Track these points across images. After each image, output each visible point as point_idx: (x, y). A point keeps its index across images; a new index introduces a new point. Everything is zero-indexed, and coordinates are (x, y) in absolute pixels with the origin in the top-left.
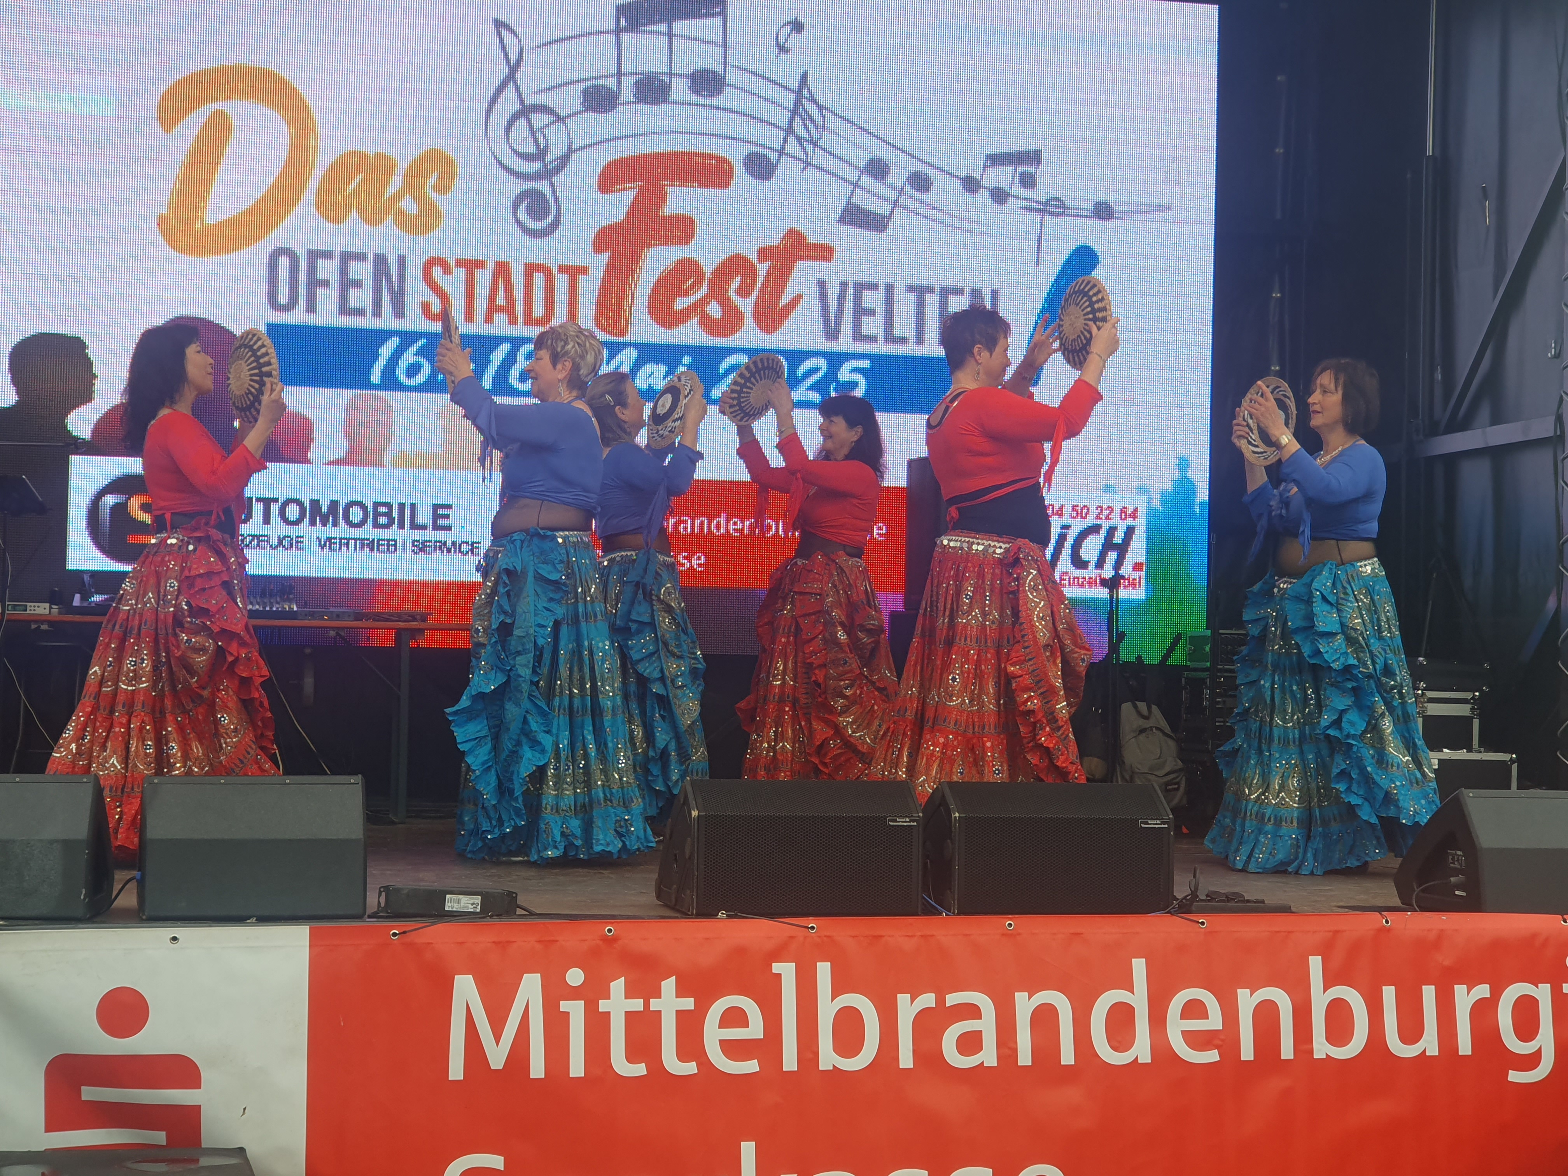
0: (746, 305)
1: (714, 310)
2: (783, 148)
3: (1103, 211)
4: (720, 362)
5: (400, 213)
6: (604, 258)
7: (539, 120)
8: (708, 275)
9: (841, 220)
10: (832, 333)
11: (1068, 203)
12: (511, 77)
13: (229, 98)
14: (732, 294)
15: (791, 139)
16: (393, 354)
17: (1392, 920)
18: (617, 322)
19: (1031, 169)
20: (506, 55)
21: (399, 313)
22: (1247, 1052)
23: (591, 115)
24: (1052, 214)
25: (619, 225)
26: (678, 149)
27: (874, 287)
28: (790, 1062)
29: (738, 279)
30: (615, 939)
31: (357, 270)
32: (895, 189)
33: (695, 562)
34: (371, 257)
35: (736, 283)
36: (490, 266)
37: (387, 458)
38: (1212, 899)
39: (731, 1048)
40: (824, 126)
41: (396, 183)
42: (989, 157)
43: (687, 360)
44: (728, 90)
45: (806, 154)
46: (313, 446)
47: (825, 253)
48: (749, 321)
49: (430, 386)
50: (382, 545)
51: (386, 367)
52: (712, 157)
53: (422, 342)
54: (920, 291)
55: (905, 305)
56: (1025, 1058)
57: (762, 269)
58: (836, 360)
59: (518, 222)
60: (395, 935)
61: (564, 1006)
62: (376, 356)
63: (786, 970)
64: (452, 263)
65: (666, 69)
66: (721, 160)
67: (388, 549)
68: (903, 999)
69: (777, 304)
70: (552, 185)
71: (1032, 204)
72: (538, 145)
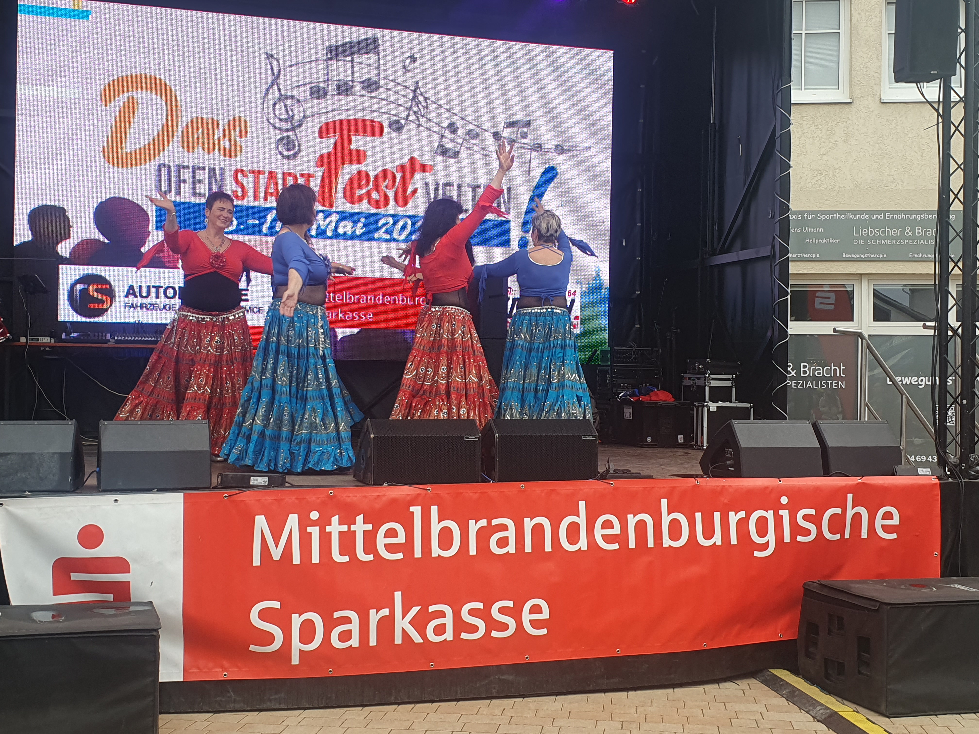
0: (391, 194)
1: (376, 196)
2: (407, 117)
3: (559, 150)
4: (379, 221)
5: (221, 147)
6: (322, 169)
7: (289, 102)
8: (372, 178)
9: (436, 152)
11: (542, 146)
12: (275, 82)
13: (136, 90)
14: (384, 188)
15: (411, 113)
17: (699, 481)
18: (328, 201)
19: (525, 130)
20: (273, 71)
22: (632, 544)
23: (315, 100)
24: (535, 151)
25: (329, 153)
26: (357, 117)
27: (452, 185)
28: (418, 554)
30: (334, 496)
31: (200, 175)
32: (461, 138)
33: (368, 316)
34: (207, 168)
35: (386, 182)
36: (266, 173)
38: (616, 473)
39: (389, 548)
40: (427, 107)
41: (219, 133)
42: (505, 123)
43: (362, 220)
44: (381, 89)
47: (428, 169)
48: (392, 201)
52: (372, 121)
54: (474, 187)
55: (466, 193)
56: (528, 549)
57: (399, 175)
59: (280, 152)
60: (226, 497)
61: (309, 529)
63: (416, 510)
64: (248, 172)
65: (351, 79)
66: (378, 123)
68: (472, 522)
69: (406, 193)
70: (296, 135)
71: (526, 146)
72: (288, 115)
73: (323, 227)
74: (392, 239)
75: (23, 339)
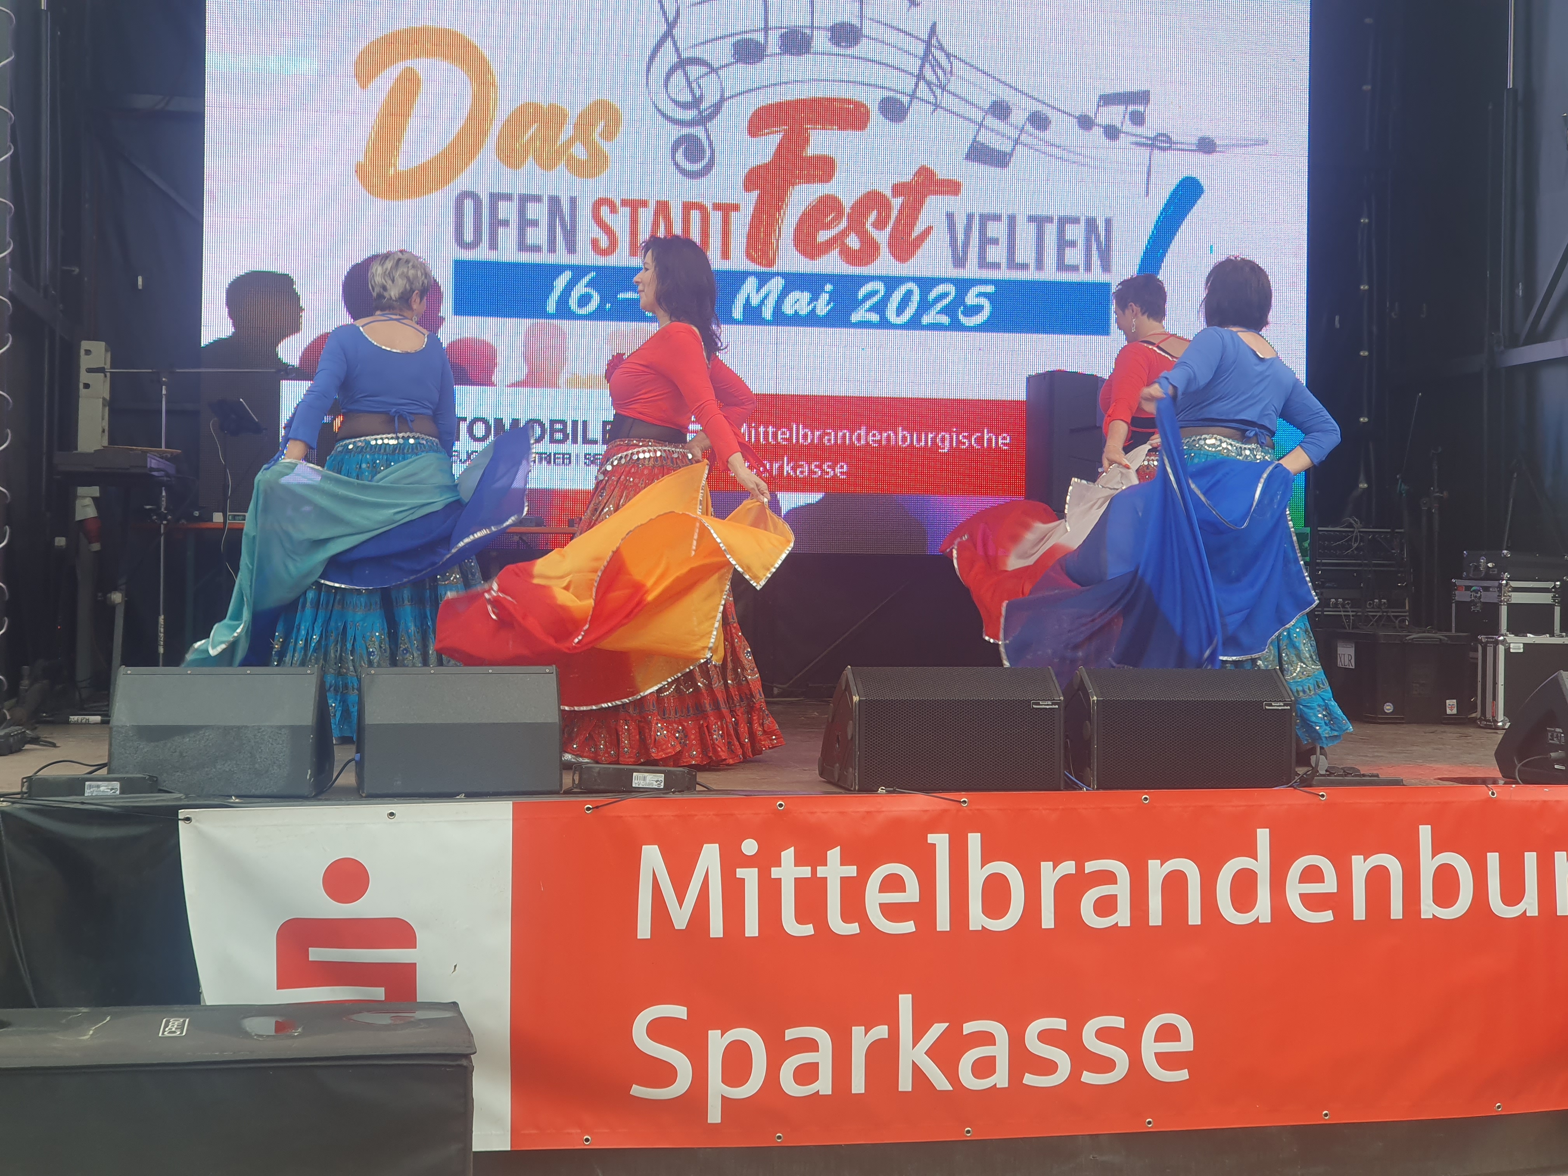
0: (882, 237)
1: (853, 242)
2: (915, 91)
3: (1206, 146)
4: (859, 289)
5: (571, 160)
6: (755, 194)
7: (694, 71)
8: (847, 210)
9: (968, 157)
10: (959, 261)
11: (1174, 138)
12: (669, 34)
13: (417, 56)
14: (869, 227)
15: (922, 84)
16: (566, 286)
17: (1496, 791)
18: (765, 253)
19: (1141, 108)
20: (664, 13)
21: (571, 248)
22: (1360, 913)
23: (740, 66)
24: (1161, 148)
25: (766, 166)
26: (820, 95)
27: (997, 218)
28: (943, 924)
29: (875, 213)
30: (786, 812)
31: (534, 211)
32: (1016, 128)
33: (838, 470)
34: (545, 199)
35: (873, 216)
36: (652, 205)
37: (562, 380)
38: (1330, 774)
39: (890, 911)
40: (951, 72)
41: (568, 132)
42: (1102, 97)
43: (829, 287)
44: (864, 40)
45: (935, 97)
46: (497, 370)
47: (952, 188)
48: (884, 250)
49: (598, 315)
50: (558, 458)
51: (560, 298)
52: (849, 102)
53: (593, 274)
54: (1040, 221)
55: (1026, 234)
56: (1155, 918)
57: (897, 203)
58: (964, 286)
59: (676, 165)
60: (588, 809)
61: (740, 873)
62: (551, 288)
63: (940, 841)
64: (618, 203)
65: (809, 24)
66: (858, 105)
67: (563, 462)
68: (1046, 867)
69: (910, 234)
70: (706, 130)
71: (1143, 140)
72: (694, 95)
73: (755, 301)
74: (884, 324)
75: (218, 517)
